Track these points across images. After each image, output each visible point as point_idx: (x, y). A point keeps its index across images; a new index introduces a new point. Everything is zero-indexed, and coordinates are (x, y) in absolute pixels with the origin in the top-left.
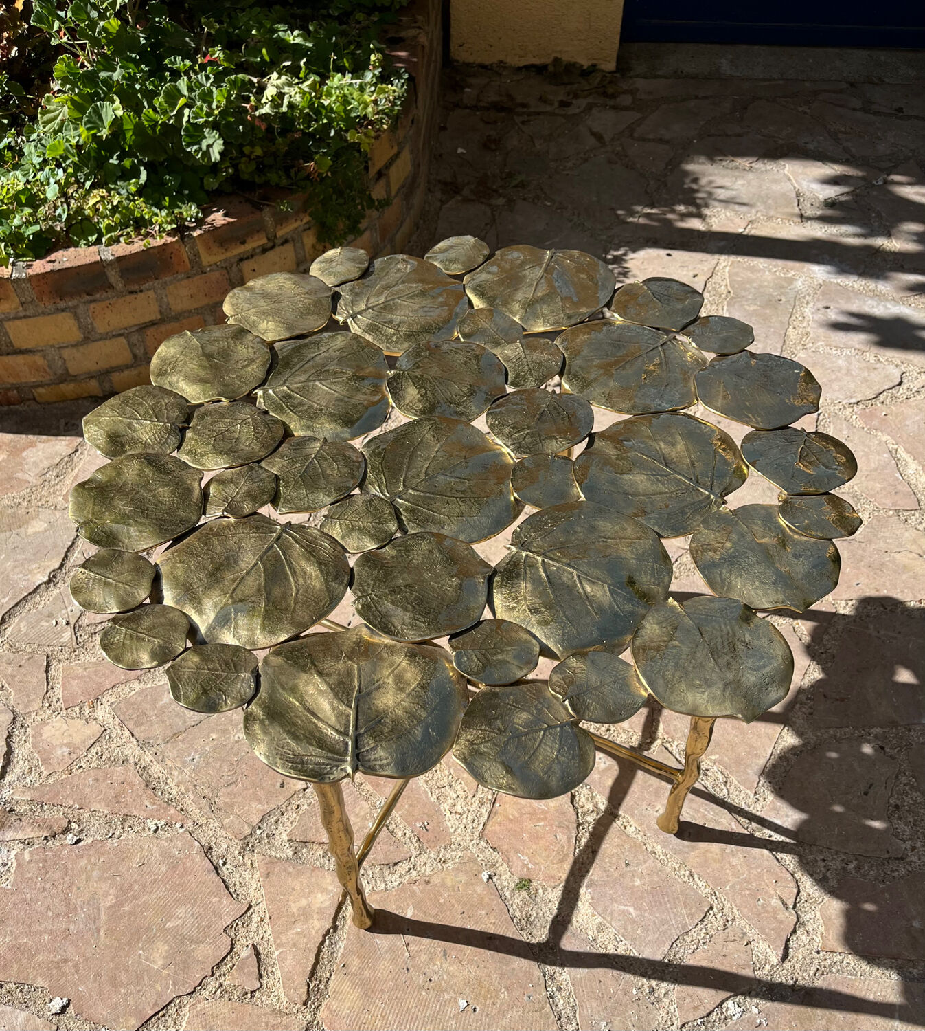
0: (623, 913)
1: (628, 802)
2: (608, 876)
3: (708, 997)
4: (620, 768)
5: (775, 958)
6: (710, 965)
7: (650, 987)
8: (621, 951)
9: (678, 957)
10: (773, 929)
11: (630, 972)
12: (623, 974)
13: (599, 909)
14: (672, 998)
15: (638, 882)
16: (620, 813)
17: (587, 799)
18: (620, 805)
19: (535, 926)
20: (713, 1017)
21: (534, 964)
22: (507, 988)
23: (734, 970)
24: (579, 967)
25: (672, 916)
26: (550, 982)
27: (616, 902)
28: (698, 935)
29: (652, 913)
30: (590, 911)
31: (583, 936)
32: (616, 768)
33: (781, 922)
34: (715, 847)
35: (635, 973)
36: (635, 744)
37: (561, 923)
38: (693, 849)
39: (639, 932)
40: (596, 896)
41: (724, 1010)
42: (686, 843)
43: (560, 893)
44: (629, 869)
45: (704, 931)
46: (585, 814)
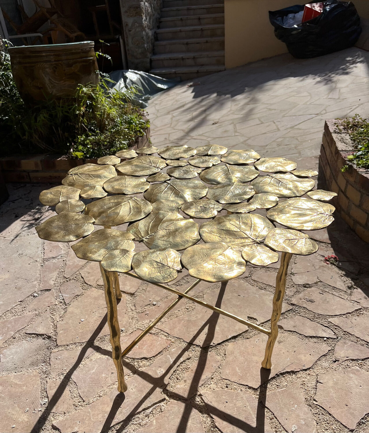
0: (93, 368)
1: (139, 379)
2: (110, 365)
3: (52, 393)
4: (156, 378)
5: (55, 423)
6: (62, 396)
7: (65, 373)
8: (80, 365)
9: (70, 384)
10: (65, 424)
11: (72, 368)
12: (73, 365)
13: (97, 360)
14: (58, 380)
15: (103, 375)
16: (135, 375)
17: (144, 364)
18: (139, 375)
19: (100, 343)
20: (45, 393)
21: (87, 340)
22: (82, 332)
23: (57, 404)
24: (81, 353)
25: (86, 385)
26: (80, 344)
27: (99, 366)
28: (75, 393)
29: (90, 378)
30: (99, 357)
31: (91, 355)
32: (157, 377)
33: (67, 429)
34: (109, 409)
35: (71, 369)
36: (168, 388)
37: (98, 349)
38: (111, 400)
39: (84, 372)
40: (103, 360)
41: (45, 398)
42: (114, 397)
43: (109, 350)
44: (110, 373)
45: (76, 396)
46: (138, 362)
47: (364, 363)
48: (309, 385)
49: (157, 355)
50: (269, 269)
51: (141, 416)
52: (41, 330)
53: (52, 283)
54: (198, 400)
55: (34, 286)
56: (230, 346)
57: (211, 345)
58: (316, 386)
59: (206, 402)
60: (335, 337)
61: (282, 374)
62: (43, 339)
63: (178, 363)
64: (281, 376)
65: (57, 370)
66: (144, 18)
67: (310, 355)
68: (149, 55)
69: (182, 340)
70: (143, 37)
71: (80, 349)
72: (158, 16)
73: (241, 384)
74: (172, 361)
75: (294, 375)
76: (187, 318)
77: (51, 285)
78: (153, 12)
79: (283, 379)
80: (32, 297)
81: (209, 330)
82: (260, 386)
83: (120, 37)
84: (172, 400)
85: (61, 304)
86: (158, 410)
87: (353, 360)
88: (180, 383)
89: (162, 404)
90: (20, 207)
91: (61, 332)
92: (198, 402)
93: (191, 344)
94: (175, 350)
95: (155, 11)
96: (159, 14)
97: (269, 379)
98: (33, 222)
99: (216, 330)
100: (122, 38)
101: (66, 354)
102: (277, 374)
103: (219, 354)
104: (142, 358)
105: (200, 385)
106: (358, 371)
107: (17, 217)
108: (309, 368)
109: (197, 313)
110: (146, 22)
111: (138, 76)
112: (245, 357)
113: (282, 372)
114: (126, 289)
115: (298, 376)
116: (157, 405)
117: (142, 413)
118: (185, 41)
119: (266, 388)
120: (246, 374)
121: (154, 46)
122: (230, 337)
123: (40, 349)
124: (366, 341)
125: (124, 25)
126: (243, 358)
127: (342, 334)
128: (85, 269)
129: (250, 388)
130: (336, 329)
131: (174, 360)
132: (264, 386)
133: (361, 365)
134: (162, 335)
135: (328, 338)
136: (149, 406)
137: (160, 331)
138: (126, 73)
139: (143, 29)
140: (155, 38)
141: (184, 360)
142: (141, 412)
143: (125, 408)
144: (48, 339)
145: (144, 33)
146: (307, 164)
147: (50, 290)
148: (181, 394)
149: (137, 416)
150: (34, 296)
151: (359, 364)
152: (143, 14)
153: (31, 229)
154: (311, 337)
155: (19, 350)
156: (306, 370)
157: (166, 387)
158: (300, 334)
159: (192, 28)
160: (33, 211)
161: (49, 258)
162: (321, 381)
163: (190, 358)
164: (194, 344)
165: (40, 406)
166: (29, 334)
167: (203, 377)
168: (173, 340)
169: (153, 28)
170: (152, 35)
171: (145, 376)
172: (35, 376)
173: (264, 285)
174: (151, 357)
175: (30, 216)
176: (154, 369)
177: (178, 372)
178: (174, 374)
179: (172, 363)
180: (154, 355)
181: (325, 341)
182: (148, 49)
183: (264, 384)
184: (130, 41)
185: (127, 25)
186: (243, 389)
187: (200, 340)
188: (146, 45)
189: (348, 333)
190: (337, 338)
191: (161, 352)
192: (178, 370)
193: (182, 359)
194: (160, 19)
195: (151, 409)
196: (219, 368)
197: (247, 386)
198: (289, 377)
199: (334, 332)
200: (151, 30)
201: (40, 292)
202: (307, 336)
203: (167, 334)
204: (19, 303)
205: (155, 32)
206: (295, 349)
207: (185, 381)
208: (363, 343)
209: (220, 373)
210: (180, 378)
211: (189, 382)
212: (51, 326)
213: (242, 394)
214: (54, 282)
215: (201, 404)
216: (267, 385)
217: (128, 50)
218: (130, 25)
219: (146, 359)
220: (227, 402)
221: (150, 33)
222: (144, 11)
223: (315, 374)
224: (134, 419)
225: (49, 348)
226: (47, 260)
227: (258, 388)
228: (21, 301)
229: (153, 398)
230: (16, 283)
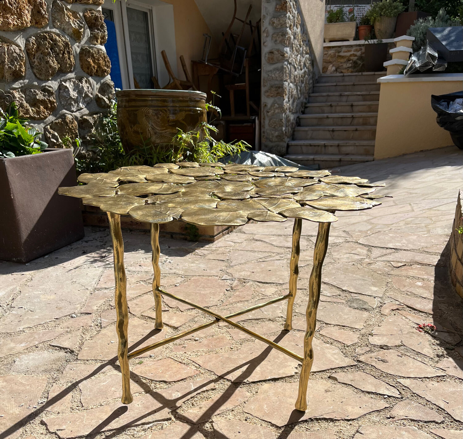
0: (105, 381)
3: (52, 395)
5: (44, 420)
6: (63, 399)
7: (74, 382)
8: (93, 377)
9: (75, 390)
10: (55, 422)
12: (85, 377)
13: (112, 376)
14: (64, 386)
15: (113, 389)
16: (147, 394)
17: (162, 386)
20: (47, 395)
21: (110, 359)
22: (108, 352)
23: (54, 405)
24: (98, 368)
25: (91, 393)
26: (101, 361)
27: (111, 380)
28: (77, 398)
29: (98, 389)
30: (115, 374)
31: (107, 371)
32: (170, 399)
33: (54, 426)
34: (105, 417)
35: (82, 379)
37: (118, 368)
38: (112, 409)
39: (94, 383)
40: (119, 376)
41: (45, 398)
42: (116, 409)
45: (76, 401)
46: (155, 384)
47: (427, 425)
48: (346, 434)
49: (179, 381)
50: (344, 328)
51: (137, 429)
52: (66, 345)
53: (95, 308)
54: (208, 426)
55: (76, 309)
56: (266, 386)
57: (244, 382)
58: (354, 435)
59: (215, 428)
60: (399, 396)
61: (317, 420)
62: (65, 352)
63: (199, 391)
64: (315, 421)
65: (67, 379)
66: (286, 99)
67: (360, 408)
68: (287, 140)
69: (212, 373)
70: (281, 120)
71: (99, 364)
72: (304, 100)
73: (264, 420)
74: (193, 388)
75: (331, 423)
76: (227, 356)
77: (93, 310)
78: (298, 96)
79: (317, 424)
80: (70, 317)
81: (247, 368)
82: (285, 425)
83: (257, 118)
84: (178, 422)
85: (96, 327)
86: (159, 428)
87: (412, 420)
88: (194, 409)
89: (166, 422)
90: (92, 246)
91: (86, 348)
92: (207, 427)
93: (221, 377)
94: (200, 381)
95: (301, 94)
96: (306, 99)
97: (300, 420)
98: (99, 258)
99: (255, 370)
100: (258, 119)
101: (83, 367)
102: (310, 419)
103: (250, 392)
104: (161, 381)
105: (216, 413)
106: (414, 430)
107: (84, 253)
108: (353, 420)
109: (240, 353)
110: (288, 104)
111: (269, 159)
112: (279, 398)
113: (318, 417)
114: (170, 322)
115: (336, 424)
116: (160, 422)
117: (140, 427)
118: (331, 128)
119: (292, 429)
120: (274, 412)
121: (294, 131)
122: (269, 378)
123: (58, 360)
124: (437, 406)
125: (262, 106)
126: (276, 398)
127: (409, 395)
128: (135, 301)
129: (273, 425)
130: (404, 389)
131: (196, 387)
132: (290, 426)
133: (421, 426)
134: (192, 366)
135: (389, 396)
136: (150, 421)
137: (192, 362)
138: (255, 154)
139: (283, 110)
140: (297, 123)
141: (207, 389)
142: (139, 425)
143: (123, 419)
144: (70, 353)
145: (284, 115)
146: (433, 241)
147: (90, 314)
148: (191, 418)
149: (133, 428)
150: (72, 317)
151: (419, 425)
152: (286, 95)
153: (93, 264)
154: (369, 393)
155: (37, 357)
156: (348, 420)
157: (176, 410)
158: (355, 388)
159: (341, 115)
160: (103, 250)
161: (101, 288)
162: (362, 432)
163: (215, 389)
164: (225, 379)
165: (36, 404)
166: (53, 346)
167: (223, 408)
168: (202, 371)
169: (296, 113)
170: (294, 119)
171: (157, 396)
172: (43, 380)
173: (332, 341)
174: (172, 382)
175: (98, 254)
176: (170, 392)
177: (196, 399)
178: (191, 400)
179: (192, 389)
180: (176, 381)
181: (385, 398)
182: (286, 132)
183: (292, 424)
184: (267, 122)
185: (266, 105)
186: (264, 425)
187: (233, 377)
188: (284, 129)
189: (417, 395)
190: (402, 398)
191: (185, 379)
192: (196, 397)
193: (204, 389)
194: (306, 104)
195: (151, 425)
196: (245, 403)
197: (270, 422)
198: (324, 424)
199: (400, 392)
200: (293, 113)
201: (79, 315)
202: (364, 391)
203: (198, 366)
204: (55, 320)
205: (298, 117)
206: (344, 400)
207: (200, 408)
208: (434, 407)
209: (244, 407)
210: (196, 405)
211: (204, 409)
212: (78, 343)
213: (260, 428)
214: (97, 308)
215: (210, 430)
216: (295, 426)
217: (264, 132)
218: (269, 106)
219: (165, 382)
220: (239, 432)
221: (292, 117)
222: (287, 92)
223: (358, 425)
224: (128, 430)
225: (68, 361)
226: (99, 289)
227: (283, 427)
228: (57, 319)
229: (157, 416)
230: (58, 303)
